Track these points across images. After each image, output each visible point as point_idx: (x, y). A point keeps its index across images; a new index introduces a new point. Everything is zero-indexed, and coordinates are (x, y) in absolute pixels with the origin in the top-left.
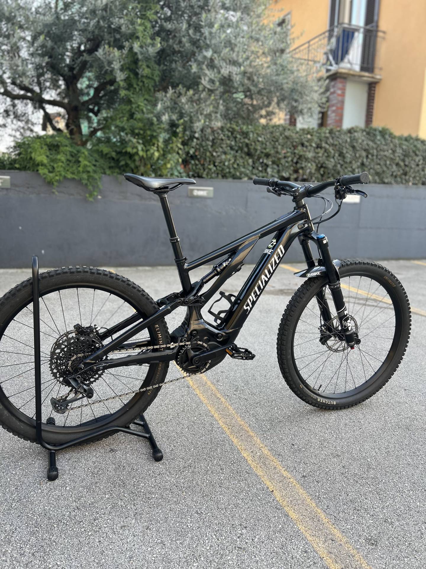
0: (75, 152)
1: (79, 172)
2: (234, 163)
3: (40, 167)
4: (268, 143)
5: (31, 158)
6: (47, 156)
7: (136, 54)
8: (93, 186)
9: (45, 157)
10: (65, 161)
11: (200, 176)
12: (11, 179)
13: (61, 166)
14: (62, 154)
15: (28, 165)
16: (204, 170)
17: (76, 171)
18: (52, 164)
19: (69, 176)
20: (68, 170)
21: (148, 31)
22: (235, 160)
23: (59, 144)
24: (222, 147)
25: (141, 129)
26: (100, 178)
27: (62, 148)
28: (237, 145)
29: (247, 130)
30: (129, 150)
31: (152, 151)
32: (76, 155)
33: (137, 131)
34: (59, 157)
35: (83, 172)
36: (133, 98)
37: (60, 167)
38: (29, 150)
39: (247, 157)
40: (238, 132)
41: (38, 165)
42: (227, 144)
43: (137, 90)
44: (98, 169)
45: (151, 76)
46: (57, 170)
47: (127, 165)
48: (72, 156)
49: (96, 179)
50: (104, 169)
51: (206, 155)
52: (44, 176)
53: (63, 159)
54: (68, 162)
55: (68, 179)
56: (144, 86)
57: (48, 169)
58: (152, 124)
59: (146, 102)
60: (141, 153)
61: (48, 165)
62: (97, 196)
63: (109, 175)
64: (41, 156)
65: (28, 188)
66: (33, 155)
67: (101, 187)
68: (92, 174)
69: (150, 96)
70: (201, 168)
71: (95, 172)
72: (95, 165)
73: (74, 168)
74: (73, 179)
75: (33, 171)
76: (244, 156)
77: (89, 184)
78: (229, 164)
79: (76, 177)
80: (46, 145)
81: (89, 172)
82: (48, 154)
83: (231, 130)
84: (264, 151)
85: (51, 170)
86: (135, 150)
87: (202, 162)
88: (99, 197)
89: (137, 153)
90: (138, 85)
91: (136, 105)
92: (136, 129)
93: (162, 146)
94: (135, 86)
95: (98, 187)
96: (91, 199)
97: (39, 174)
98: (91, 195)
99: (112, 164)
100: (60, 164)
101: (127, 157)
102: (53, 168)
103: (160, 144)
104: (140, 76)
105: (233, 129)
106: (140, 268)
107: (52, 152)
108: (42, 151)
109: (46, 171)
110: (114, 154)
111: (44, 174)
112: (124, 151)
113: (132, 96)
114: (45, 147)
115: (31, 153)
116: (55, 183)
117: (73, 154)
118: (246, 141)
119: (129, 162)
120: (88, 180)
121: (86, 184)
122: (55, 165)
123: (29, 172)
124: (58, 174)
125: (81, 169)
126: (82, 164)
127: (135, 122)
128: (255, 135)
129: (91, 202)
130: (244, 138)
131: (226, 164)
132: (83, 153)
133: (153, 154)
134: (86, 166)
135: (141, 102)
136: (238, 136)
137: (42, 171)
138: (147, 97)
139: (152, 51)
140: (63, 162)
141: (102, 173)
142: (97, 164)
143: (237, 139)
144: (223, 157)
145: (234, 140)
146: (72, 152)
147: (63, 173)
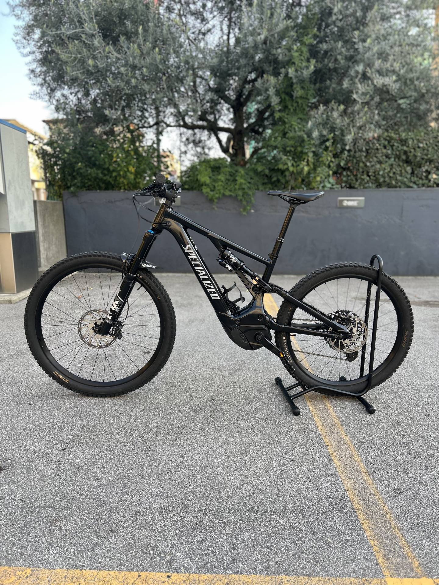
0: (234, 172)
1: (235, 189)
2: (390, 172)
3: (204, 187)
4: (430, 149)
5: (197, 180)
6: (210, 177)
7: (291, 78)
8: (247, 202)
9: (208, 178)
10: (224, 180)
11: (351, 187)
12: (181, 198)
13: (221, 185)
14: (222, 174)
15: (195, 186)
16: (357, 180)
17: (233, 189)
18: (214, 184)
19: (227, 193)
20: (226, 188)
21: (304, 55)
22: (391, 169)
23: (221, 166)
24: (377, 157)
25: (292, 147)
26: (253, 194)
27: (222, 170)
28: (394, 153)
29: (407, 137)
30: (281, 166)
31: (301, 166)
32: (234, 174)
33: (288, 149)
34: (219, 177)
35: (239, 189)
36: (287, 118)
37: (219, 185)
38: (196, 173)
39: (405, 165)
40: (396, 140)
41: (202, 185)
42: (382, 153)
43: (292, 110)
44: (252, 186)
45: (305, 96)
46: (217, 188)
47: (278, 181)
48: (231, 175)
49: (250, 195)
50: (258, 186)
51: (359, 166)
52: (206, 194)
53: (223, 179)
54: (227, 181)
55: (226, 196)
56: (298, 106)
57: (211, 188)
58: (303, 141)
59: (299, 121)
60: (291, 169)
61: (210, 185)
62: (250, 210)
63: (262, 190)
64: (204, 178)
65: (194, 205)
66: (199, 177)
67: (253, 201)
68: (246, 190)
69: (304, 115)
70: (354, 179)
71: (249, 188)
72: (249, 183)
73: (232, 186)
74: (231, 196)
75: (199, 190)
76: (401, 164)
77: (243, 200)
78: (384, 173)
79: (233, 194)
80: (210, 167)
81: (244, 189)
82: (211, 175)
83: (388, 138)
84: (426, 157)
85: (212, 189)
86: (286, 167)
87: (355, 173)
88: (252, 211)
89: (288, 169)
90: (292, 106)
91: (290, 125)
92: (288, 146)
93: (312, 161)
94: (290, 107)
95: (251, 202)
96: (245, 213)
97: (202, 193)
98: (245, 209)
99: (266, 181)
100: (220, 183)
101: (279, 174)
102: (214, 187)
103: (310, 159)
104: (294, 98)
105: (390, 137)
106: (286, 276)
107: (214, 173)
108: (206, 173)
109: (208, 190)
110: (267, 172)
111: (207, 192)
112: (276, 168)
113: (286, 116)
114: (209, 170)
115: (197, 175)
116: (216, 200)
117: (232, 174)
118: (405, 148)
119: (280, 178)
120: (243, 196)
121: (241, 200)
122: (216, 185)
123: (195, 191)
124: (218, 192)
125: (237, 187)
126: (238, 182)
127: (287, 140)
128: (415, 142)
129: (245, 215)
130: (402, 145)
131: (381, 173)
132: (240, 172)
133: (302, 169)
134: (241, 184)
135: (295, 122)
136: (396, 144)
137: (205, 190)
138: (301, 116)
139: (306, 73)
140: (222, 181)
141: (256, 189)
142: (252, 181)
143: (394, 148)
144: (378, 166)
145: (391, 149)
146: (232, 172)
147: (222, 191)
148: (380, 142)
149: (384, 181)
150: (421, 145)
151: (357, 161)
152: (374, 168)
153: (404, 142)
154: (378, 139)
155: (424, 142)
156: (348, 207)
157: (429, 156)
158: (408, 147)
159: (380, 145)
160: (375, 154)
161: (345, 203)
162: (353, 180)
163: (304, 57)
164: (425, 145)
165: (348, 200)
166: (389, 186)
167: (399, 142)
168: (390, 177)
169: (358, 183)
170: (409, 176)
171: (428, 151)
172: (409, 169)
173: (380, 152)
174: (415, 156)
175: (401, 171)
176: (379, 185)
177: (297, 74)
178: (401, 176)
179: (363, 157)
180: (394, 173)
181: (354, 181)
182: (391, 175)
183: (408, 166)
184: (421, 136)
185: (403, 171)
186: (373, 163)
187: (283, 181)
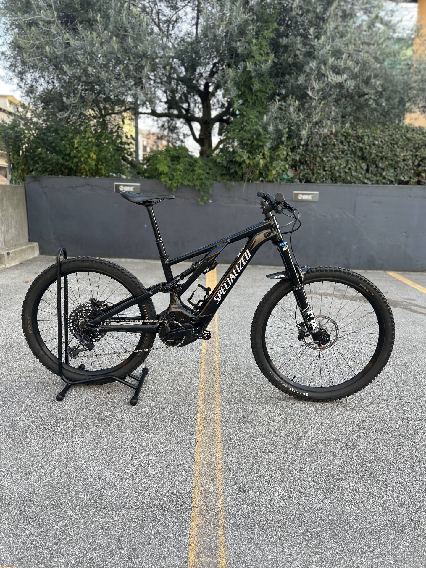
1: (193, 179)
3: (163, 176)
4: (384, 146)
5: (156, 169)
6: (169, 167)
7: (250, 71)
8: (204, 192)
9: (166, 167)
10: (183, 170)
11: (308, 181)
12: (141, 186)
13: (180, 174)
14: (182, 164)
15: (155, 174)
16: (313, 174)
17: (191, 179)
18: (173, 173)
19: (186, 183)
20: (185, 178)
21: (263, 49)
22: (347, 165)
23: (180, 155)
24: (333, 152)
25: (249, 140)
26: (211, 185)
27: (181, 159)
28: (350, 149)
29: (363, 134)
30: (238, 159)
31: (257, 159)
32: (193, 164)
33: (245, 142)
34: (178, 167)
35: (197, 179)
36: (246, 111)
37: (178, 175)
38: (156, 162)
39: (361, 161)
40: (352, 136)
41: (161, 174)
42: (339, 149)
43: (251, 103)
44: (211, 177)
45: (264, 90)
46: (176, 178)
47: (236, 172)
48: (190, 165)
49: (208, 185)
50: (216, 177)
51: (315, 160)
52: (165, 183)
53: (181, 168)
54: (186, 171)
55: (185, 185)
56: (257, 99)
57: (169, 178)
58: (260, 135)
59: (258, 114)
60: (248, 161)
61: (169, 174)
62: (208, 200)
63: (220, 181)
64: (163, 168)
66: (158, 166)
67: (211, 192)
68: (204, 181)
69: (263, 108)
71: (208, 179)
72: (208, 173)
73: (190, 176)
74: (189, 185)
75: (158, 179)
76: (357, 160)
77: (201, 190)
78: (339, 169)
79: (191, 184)
80: (170, 156)
81: (202, 179)
82: (170, 164)
83: (345, 134)
85: (171, 178)
86: (242, 159)
87: (312, 168)
88: (210, 201)
89: (244, 161)
90: (252, 99)
91: (248, 118)
92: (244, 139)
93: (269, 154)
94: (249, 100)
95: (208, 192)
96: (202, 203)
97: (161, 182)
98: (202, 199)
99: (224, 172)
101: (237, 166)
102: (173, 176)
103: (266, 153)
104: (253, 91)
105: (347, 133)
107: (174, 163)
108: (165, 162)
109: (167, 179)
110: (225, 163)
111: (166, 181)
112: (234, 160)
113: (245, 109)
114: (169, 159)
115: (157, 164)
116: (174, 189)
118: (361, 145)
119: (238, 170)
120: (200, 186)
121: (199, 190)
122: (175, 174)
123: (154, 180)
124: (176, 181)
125: (195, 177)
126: (196, 173)
127: (244, 133)
128: (371, 139)
129: (201, 205)
130: (359, 142)
131: (337, 168)
132: (198, 163)
133: (258, 162)
134: (199, 174)
135: (252, 115)
136: (352, 140)
137: (163, 179)
138: (260, 109)
139: (265, 67)
140: (181, 171)
141: (214, 180)
142: (211, 172)
143: (351, 144)
144: (334, 161)
145: (347, 145)
146: (191, 162)
147: (180, 181)
148: (337, 138)
149: (340, 177)
150: (377, 143)
151: (314, 155)
152: (330, 163)
153: (360, 139)
154: (336, 135)
155: (380, 140)
156: (303, 201)
157: (384, 153)
158: (363, 143)
159: (337, 140)
160: (332, 149)
161: (300, 197)
162: (309, 174)
163: (264, 51)
164: (380, 143)
165: (303, 194)
166: (344, 181)
167: (355, 138)
168: (346, 172)
169: (314, 177)
170: (364, 172)
171: (383, 148)
172: (364, 165)
173: (337, 147)
174: (371, 154)
175: (356, 167)
176: (334, 180)
177: (256, 68)
178: (356, 171)
179: (320, 152)
180: (350, 169)
181: (311, 176)
182: (347, 170)
183: (363, 162)
184: (377, 134)
185: (358, 167)
186: (329, 158)
187: (240, 173)
